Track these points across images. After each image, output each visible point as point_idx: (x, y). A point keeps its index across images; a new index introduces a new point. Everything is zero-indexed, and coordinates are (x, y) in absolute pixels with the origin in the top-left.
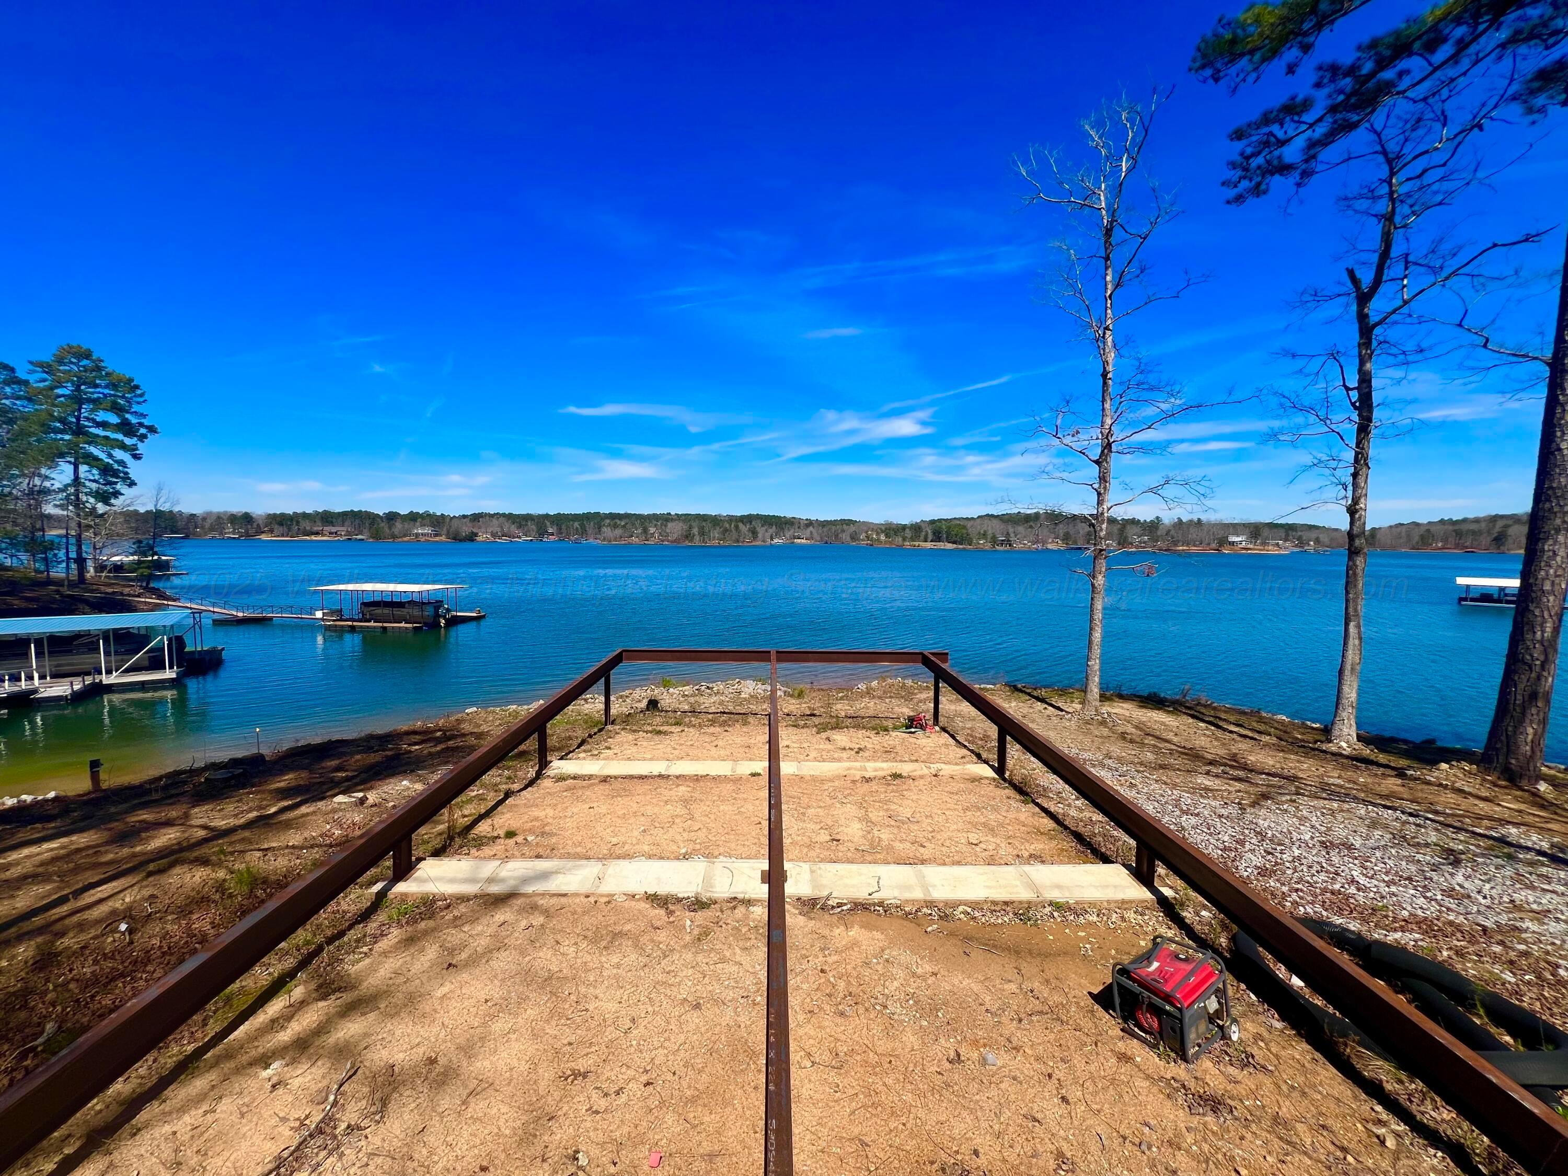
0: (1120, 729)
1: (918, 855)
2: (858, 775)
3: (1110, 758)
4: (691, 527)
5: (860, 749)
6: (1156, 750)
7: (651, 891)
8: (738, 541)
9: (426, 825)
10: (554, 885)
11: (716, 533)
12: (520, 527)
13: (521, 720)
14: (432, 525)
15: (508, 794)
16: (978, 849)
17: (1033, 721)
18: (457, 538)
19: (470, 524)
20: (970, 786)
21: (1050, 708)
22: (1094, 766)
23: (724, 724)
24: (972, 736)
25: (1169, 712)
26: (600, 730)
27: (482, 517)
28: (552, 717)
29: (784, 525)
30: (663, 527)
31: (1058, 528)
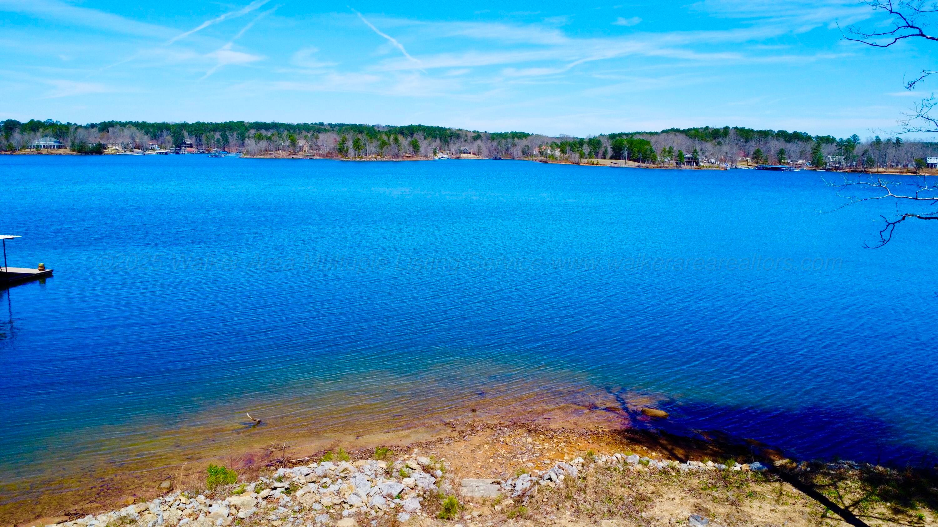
8: (397, 156)
12: (154, 137)
14: (56, 136)
18: (83, 150)
19: (98, 135)
27: (112, 126)
29: (449, 138)
30: (314, 139)
31: (748, 145)
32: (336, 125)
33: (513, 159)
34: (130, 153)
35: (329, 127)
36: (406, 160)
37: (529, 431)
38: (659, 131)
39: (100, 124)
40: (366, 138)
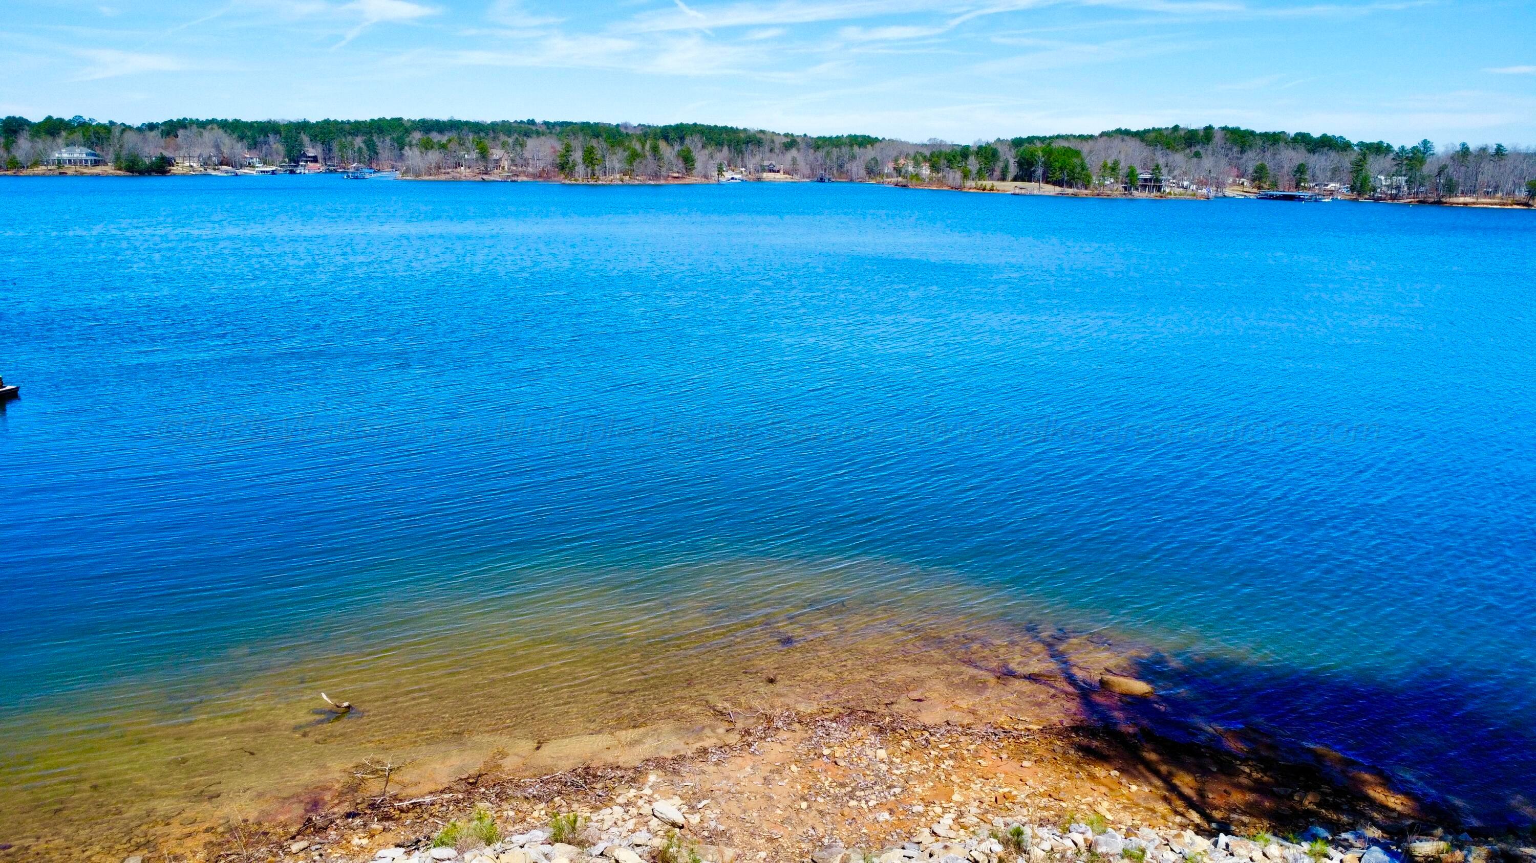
8: (657, 176)
12: (254, 144)
14: (89, 143)
18: (134, 168)
19: (160, 143)
27: (184, 127)
29: (744, 146)
30: (518, 148)
31: (1245, 157)
32: (555, 124)
33: (851, 181)
34: (214, 173)
35: (544, 128)
36: (671, 182)
37: (881, 730)
38: (1097, 133)
39: (165, 123)
40: (605, 145)
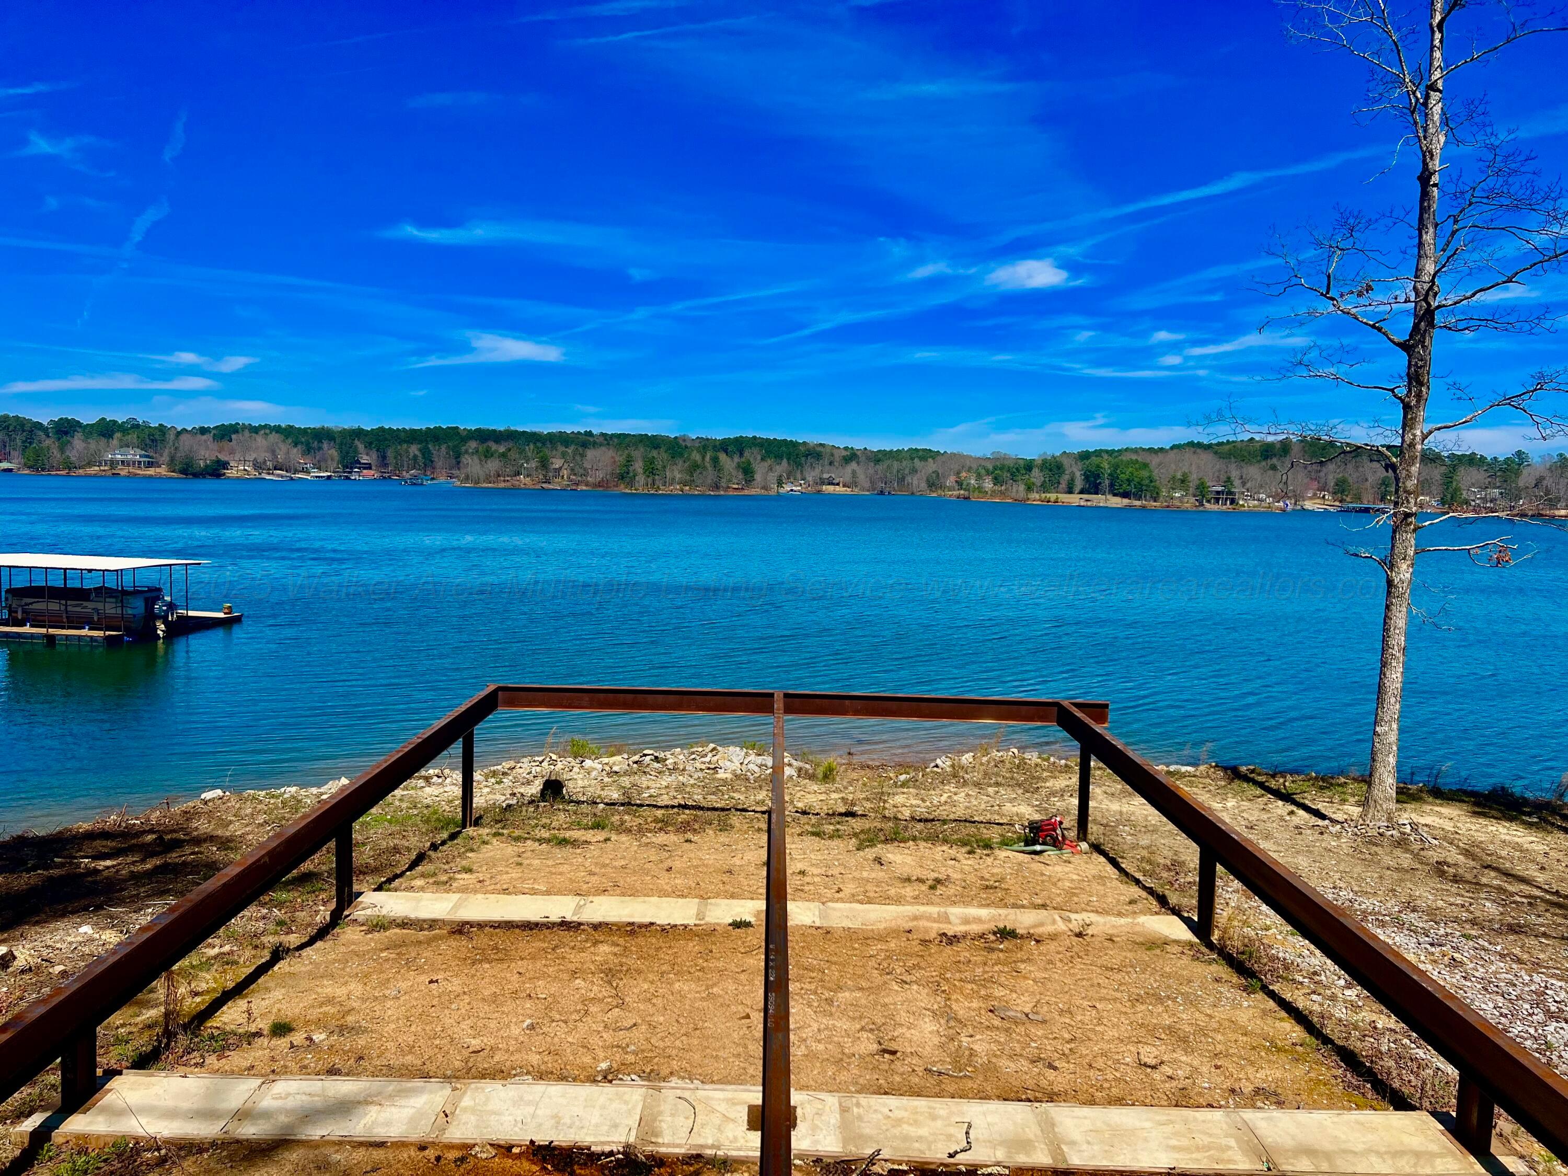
0: (1434, 856)
1: (1044, 1083)
2: (935, 928)
3: (1413, 911)
4: (629, 460)
5: (938, 881)
6: (1503, 897)
7: (542, 1139)
8: (717, 487)
9: (124, 1009)
10: (361, 1125)
11: (676, 472)
12: (308, 450)
13: (304, 816)
14: (143, 446)
15: (277, 954)
16: (1157, 1075)
17: (1267, 837)
18: (189, 471)
19: (214, 446)
20: (1145, 956)
21: (1301, 813)
22: (1383, 925)
23: (685, 827)
24: (1149, 862)
25: (1530, 825)
26: (453, 836)
27: (236, 432)
28: (364, 809)
29: (803, 459)
30: (578, 458)
31: (1325, 470)
32: (613, 436)
33: (912, 493)
34: (268, 477)
35: (602, 439)
36: (731, 493)
38: (1167, 446)
39: (216, 428)
